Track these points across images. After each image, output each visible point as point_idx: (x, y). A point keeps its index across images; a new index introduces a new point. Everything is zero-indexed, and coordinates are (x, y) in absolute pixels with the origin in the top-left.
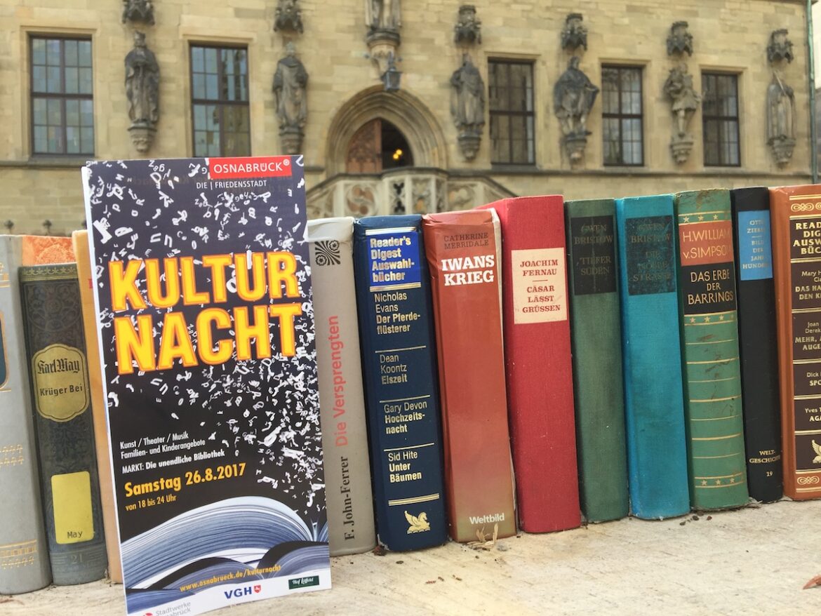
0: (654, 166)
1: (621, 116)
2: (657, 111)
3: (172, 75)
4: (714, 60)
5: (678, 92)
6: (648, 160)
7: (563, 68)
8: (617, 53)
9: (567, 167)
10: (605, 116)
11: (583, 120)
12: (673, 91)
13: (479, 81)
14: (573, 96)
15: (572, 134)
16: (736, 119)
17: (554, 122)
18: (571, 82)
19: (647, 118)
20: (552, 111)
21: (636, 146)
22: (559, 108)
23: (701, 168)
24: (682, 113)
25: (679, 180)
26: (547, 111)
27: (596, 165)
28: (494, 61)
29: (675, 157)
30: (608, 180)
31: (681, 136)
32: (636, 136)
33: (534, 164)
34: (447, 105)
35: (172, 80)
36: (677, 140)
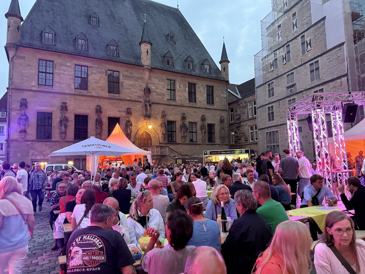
0: (198, 143)
1: (192, 132)
2: (199, 132)
3: (105, 123)
4: (210, 122)
5: (203, 128)
6: (197, 141)
7: (181, 123)
8: (191, 120)
9: (182, 143)
10: (189, 132)
11: (185, 133)
12: (202, 128)
13: (166, 125)
14: (184, 129)
15: (183, 136)
16: (214, 133)
17: (180, 133)
18: (183, 126)
19: (197, 133)
20: (179, 131)
21: (195, 138)
22: (181, 131)
23: (208, 143)
24: (204, 133)
25: (203, 145)
26: (178, 131)
27: (188, 142)
28: (168, 121)
29: (202, 141)
30: (190, 145)
31: (204, 137)
32: (195, 136)
33: (176, 141)
34: (160, 130)
35: (105, 124)
36: (203, 137)
